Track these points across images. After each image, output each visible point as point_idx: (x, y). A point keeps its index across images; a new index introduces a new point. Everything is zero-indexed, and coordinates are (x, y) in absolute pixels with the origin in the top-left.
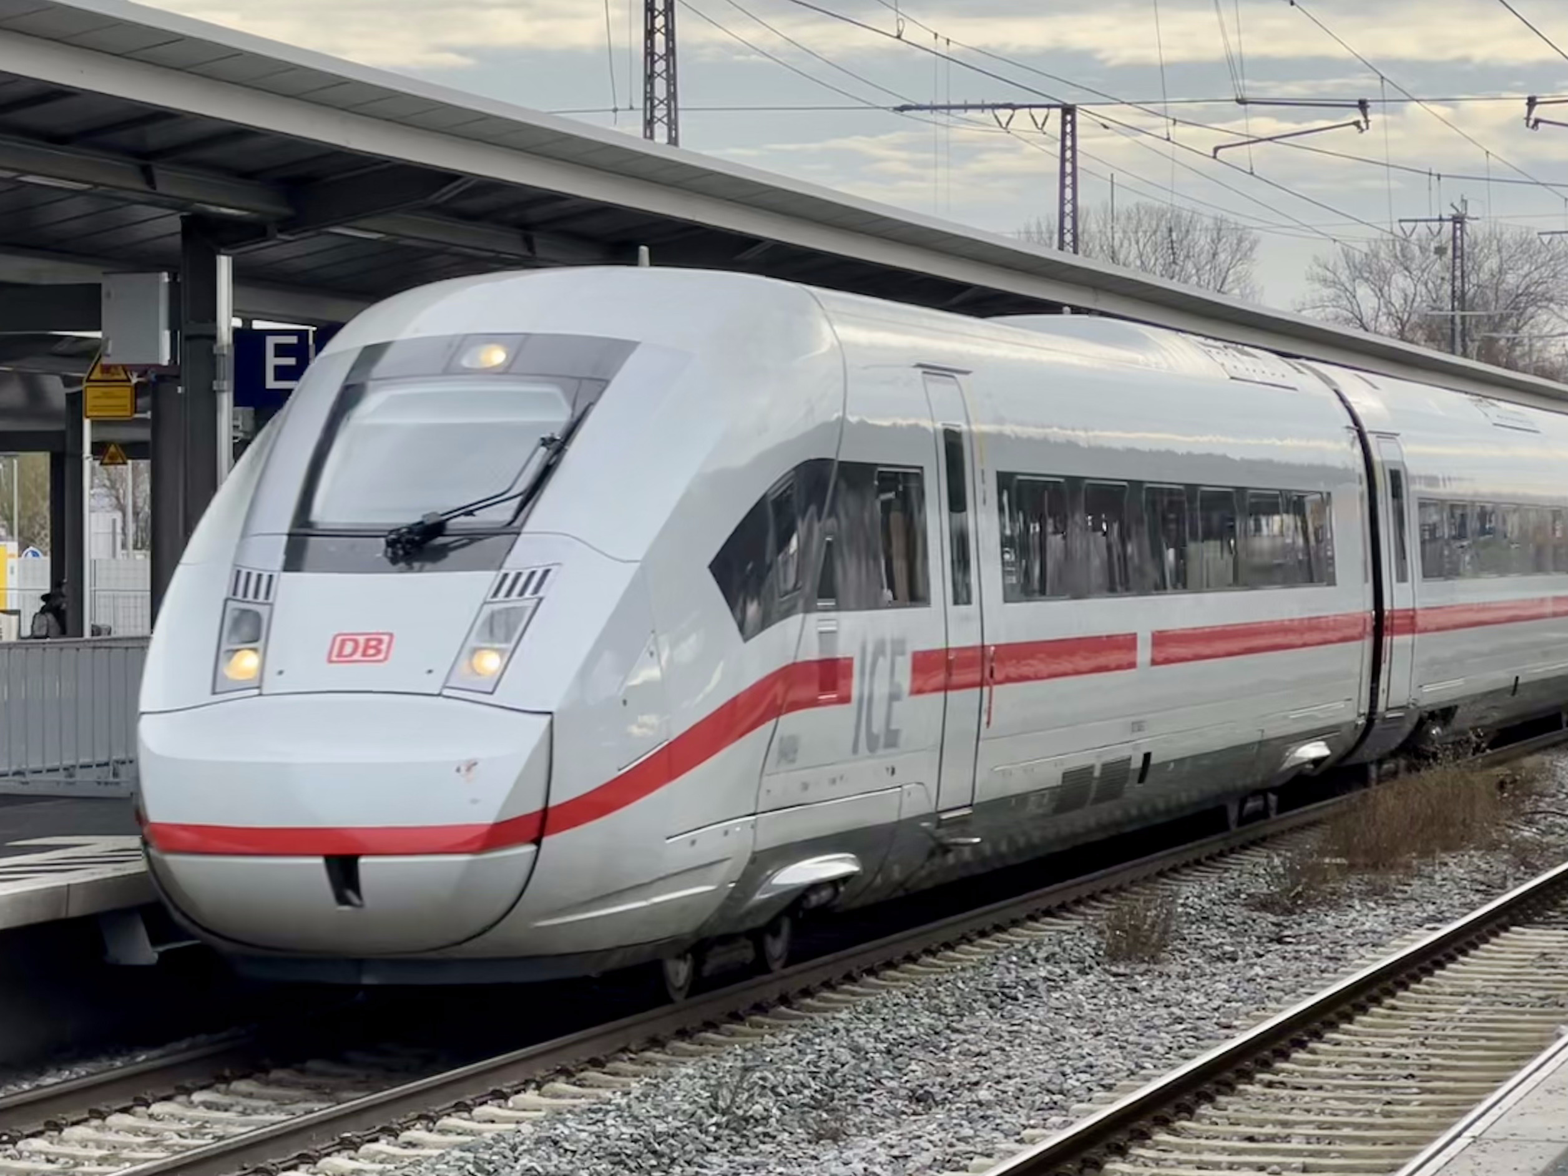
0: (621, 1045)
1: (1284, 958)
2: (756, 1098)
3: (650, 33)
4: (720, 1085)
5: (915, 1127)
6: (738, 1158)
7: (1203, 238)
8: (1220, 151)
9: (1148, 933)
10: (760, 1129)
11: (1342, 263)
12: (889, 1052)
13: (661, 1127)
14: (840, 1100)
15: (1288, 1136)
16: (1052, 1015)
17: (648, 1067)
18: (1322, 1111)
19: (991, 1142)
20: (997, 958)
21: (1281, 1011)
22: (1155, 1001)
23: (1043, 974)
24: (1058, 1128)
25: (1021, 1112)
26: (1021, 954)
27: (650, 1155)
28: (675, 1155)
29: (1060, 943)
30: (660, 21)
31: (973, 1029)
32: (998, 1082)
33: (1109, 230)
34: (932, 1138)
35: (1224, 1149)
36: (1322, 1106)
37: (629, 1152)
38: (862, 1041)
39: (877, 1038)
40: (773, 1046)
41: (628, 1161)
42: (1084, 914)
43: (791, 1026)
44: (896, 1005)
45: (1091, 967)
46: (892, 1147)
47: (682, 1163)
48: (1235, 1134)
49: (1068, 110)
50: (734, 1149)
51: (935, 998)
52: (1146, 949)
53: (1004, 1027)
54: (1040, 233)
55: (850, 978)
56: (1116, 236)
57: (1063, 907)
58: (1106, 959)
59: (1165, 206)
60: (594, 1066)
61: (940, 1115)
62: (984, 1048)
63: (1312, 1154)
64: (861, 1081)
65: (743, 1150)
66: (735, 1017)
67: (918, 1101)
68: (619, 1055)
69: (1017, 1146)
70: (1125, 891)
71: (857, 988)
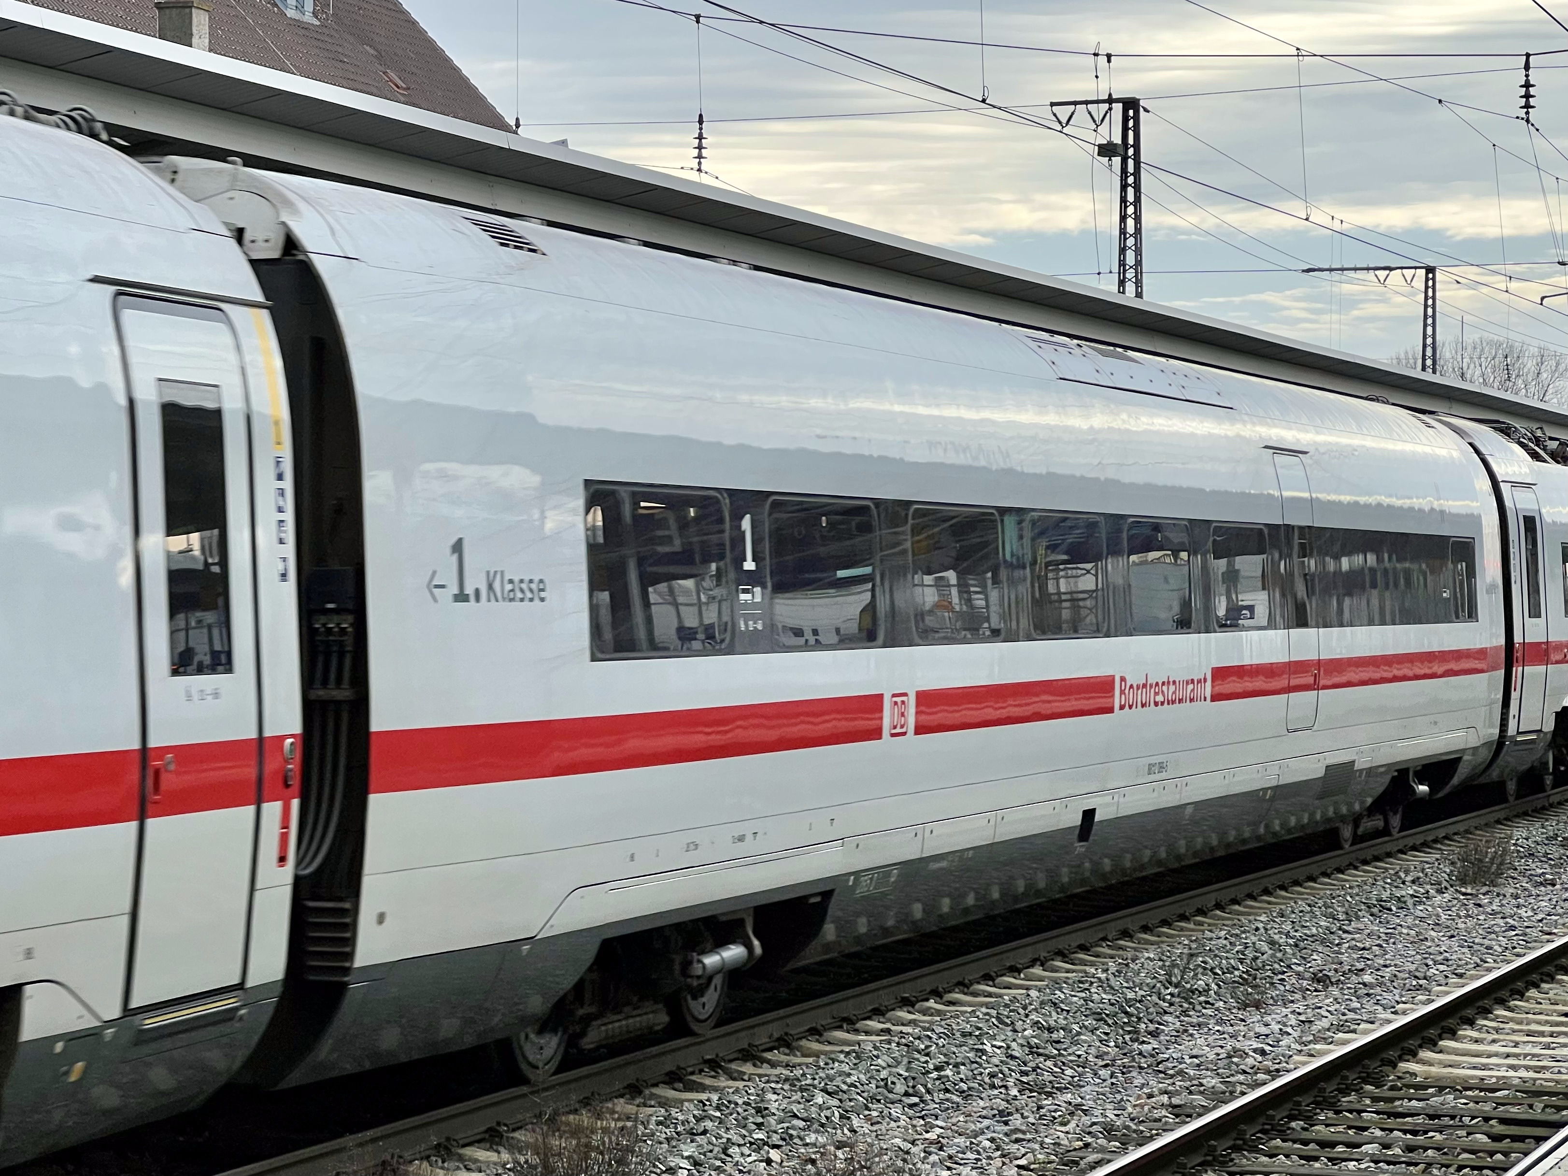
0: (1101, 936)
2: (1200, 976)
3: (1123, 218)
4: (1174, 965)
5: (1316, 1000)
6: (1186, 1019)
7: (1530, 361)
8: (1545, 299)
9: (1489, 865)
10: (1202, 999)
12: (1296, 946)
13: (1130, 995)
14: (1261, 979)
16: (1417, 922)
17: (1121, 952)
19: (1374, 1012)
20: (1375, 880)
22: (1494, 913)
23: (1411, 892)
24: (1424, 1004)
25: (1395, 991)
26: (1394, 878)
27: (1123, 1015)
28: (1141, 1015)
29: (1423, 870)
30: (1130, 210)
31: (1359, 931)
32: (1378, 970)
33: (1459, 357)
34: (1329, 1009)
35: (1547, 1022)
37: (1107, 1012)
38: (1276, 937)
39: (1287, 935)
40: (1211, 939)
41: (1107, 1019)
42: (1440, 849)
43: (1224, 925)
44: (1301, 912)
45: (1446, 888)
46: (1299, 1014)
48: (1555, 1011)
49: (1430, 270)
50: (1185, 1013)
51: (1330, 907)
52: (1487, 876)
53: (1382, 930)
54: (1407, 359)
55: (1267, 892)
56: (1464, 360)
57: (1425, 844)
58: (1458, 883)
59: (1501, 339)
60: (1082, 949)
61: (1335, 991)
62: (1367, 945)
64: (1276, 966)
65: (1191, 1013)
66: (1183, 918)
67: (1319, 981)
68: (1100, 942)
69: (1393, 1016)
70: (1471, 833)
71: (1272, 899)
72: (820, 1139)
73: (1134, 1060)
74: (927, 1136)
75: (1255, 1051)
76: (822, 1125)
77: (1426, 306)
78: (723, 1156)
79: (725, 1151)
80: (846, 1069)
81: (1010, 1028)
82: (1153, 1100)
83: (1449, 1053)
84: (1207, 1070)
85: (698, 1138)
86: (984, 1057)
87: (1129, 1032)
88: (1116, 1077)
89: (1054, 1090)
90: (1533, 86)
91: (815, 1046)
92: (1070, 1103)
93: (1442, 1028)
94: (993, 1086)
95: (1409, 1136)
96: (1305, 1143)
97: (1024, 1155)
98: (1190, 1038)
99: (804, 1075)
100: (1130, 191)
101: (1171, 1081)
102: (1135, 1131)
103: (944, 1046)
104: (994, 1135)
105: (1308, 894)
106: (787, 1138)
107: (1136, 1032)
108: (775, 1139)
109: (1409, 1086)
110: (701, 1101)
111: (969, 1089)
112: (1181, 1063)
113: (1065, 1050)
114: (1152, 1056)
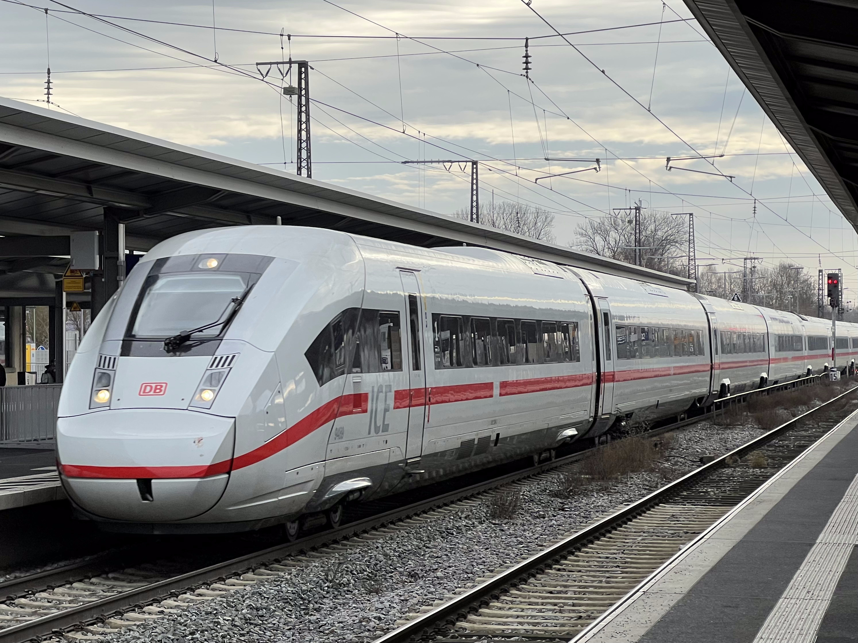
0: (288, 554)
1: (565, 517)
2: (344, 575)
3: (300, 131)
4: (329, 570)
5: (410, 588)
6: (336, 600)
7: (531, 216)
8: (538, 180)
9: (508, 507)
11: (589, 227)
12: (399, 556)
13: (304, 588)
14: (379, 576)
15: (567, 591)
16: (468, 541)
17: (299, 563)
18: (581, 581)
19: (442, 594)
20: (445, 517)
21: (563, 539)
22: (511, 535)
23: (464, 524)
24: (471, 588)
25: (455, 581)
26: (455, 516)
27: (300, 599)
28: (310, 599)
29: (471, 511)
30: (304, 126)
31: (435, 547)
32: (445, 569)
33: (492, 213)
34: (418, 592)
35: (540, 597)
36: (580, 578)
37: (291, 598)
38: (388, 552)
39: (395, 550)
40: (351, 554)
41: (290, 602)
42: (481, 499)
43: (358, 545)
44: (402, 537)
45: (484, 521)
46: (401, 596)
47: (313, 603)
48: (545, 590)
49: (474, 163)
50: (335, 597)
51: (419, 534)
52: (507, 513)
53: (448, 546)
54: (463, 214)
55: (383, 526)
56: (495, 215)
57: (472, 496)
58: (491, 517)
59: (515, 203)
60: (276, 562)
61: (421, 582)
62: (439, 555)
63: (576, 599)
64: (388, 568)
65: (339, 597)
66: (336, 542)
67: (412, 577)
68: (287, 558)
69: (453, 596)
70: (498, 489)
71: (386, 530)
73: (306, 625)
75: (375, 618)
77: (472, 184)
80: (137, 634)
81: (234, 609)
83: (485, 616)
84: (348, 630)
86: (219, 626)
87: (304, 609)
88: (296, 636)
90: (530, 57)
91: (119, 622)
93: (481, 602)
98: (338, 612)
99: (112, 639)
100: (303, 115)
101: (327, 637)
103: (195, 620)
105: (406, 526)
107: (307, 609)
109: (462, 636)
112: (333, 626)
113: (266, 620)
114: (317, 623)
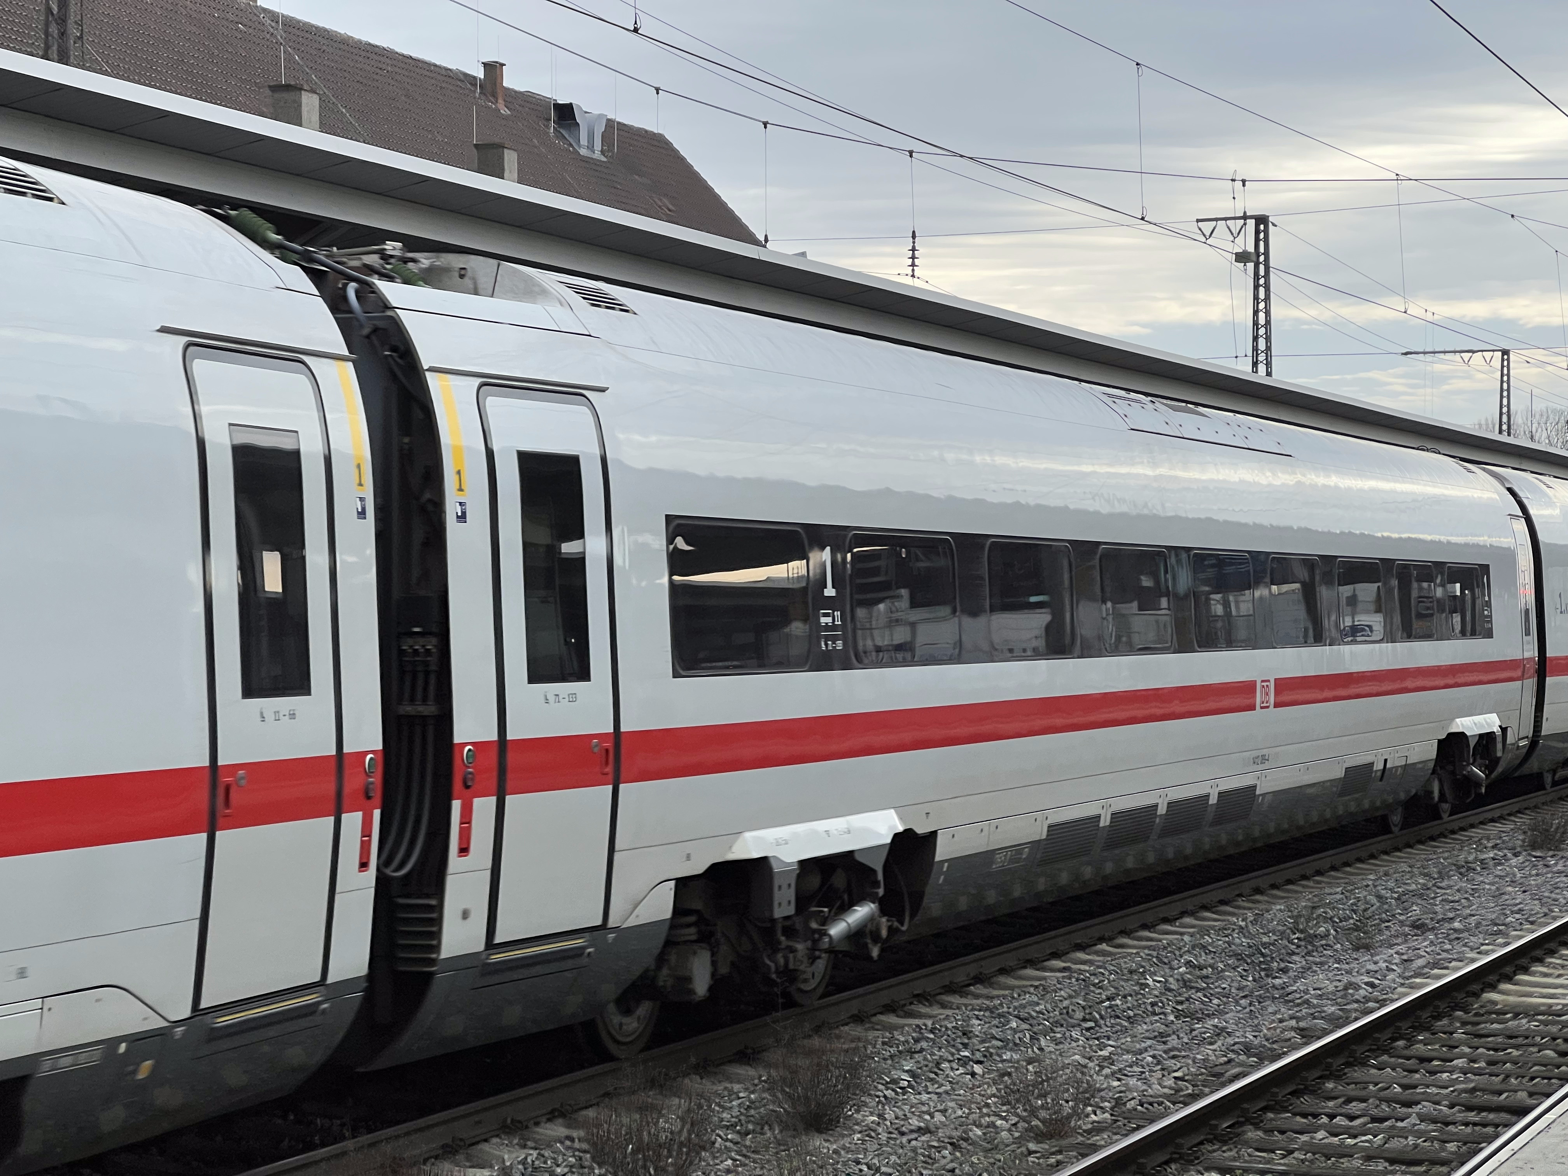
0: (1240, 892)
2: (1321, 924)
3: (1256, 312)
4: (1299, 916)
5: (1416, 943)
6: (1311, 958)
9: (1554, 833)
10: (1324, 942)
12: (1399, 899)
13: (1265, 939)
14: (1371, 926)
16: (1497, 879)
17: (1257, 905)
19: (1463, 952)
20: (1463, 846)
22: (1559, 873)
23: (1492, 855)
24: (1503, 946)
25: (1481, 936)
26: (1478, 844)
27: (1259, 956)
28: (1274, 955)
29: (1501, 838)
30: (1262, 306)
31: (1450, 887)
32: (1466, 918)
33: (1530, 423)
34: (1426, 950)
37: (1247, 953)
38: (1383, 892)
39: (1392, 890)
40: (1330, 894)
41: (1246, 958)
42: (1514, 821)
43: (1340, 883)
44: (1403, 872)
45: (1520, 852)
46: (1403, 954)
47: (1278, 960)
49: (1505, 352)
50: (1309, 953)
51: (1426, 868)
52: (1553, 842)
53: (1469, 886)
54: (1487, 424)
55: (1373, 856)
56: (1534, 425)
57: (1501, 817)
58: (1529, 848)
60: (1225, 903)
61: (1431, 936)
62: (1457, 898)
64: (1383, 915)
65: (1314, 954)
66: (1305, 877)
67: (1418, 928)
68: (1240, 897)
69: (1478, 956)
70: (1539, 808)
71: (1378, 862)
72: (1014, 1055)
73: (1268, 991)
74: (1101, 1053)
75: (1366, 984)
76: (1016, 1044)
77: (1502, 382)
78: (936, 1070)
79: (938, 1064)
80: (1036, 999)
81: (1167, 966)
82: (1284, 1024)
83: (1524, 985)
84: (1328, 999)
85: (916, 1056)
86: (1147, 990)
87: (1264, 969)
88: (1254, 1006)
89: (1204, 1016)
91: (1010, 981)
92: (1216, 1027)
93: (1518, 965)
94: (1154, 1014)
95: (1492, 1052)
96: (1408, 1059)
97: (1179, 1069)
98: (1313, 974)
99: (1001, 1004)
100: (1262, 291)
101: (1299, 1008)
102: (1269, 1049)
103: (1114, 981)
104: (1155, 1052)
105: (1407, 857)
106: (988, 1055)
107: (1270, 969)
108: (978, 1056)
109: (1491, 1012)
110: (918, 1026)
111: (1135, 1015)
112: (1307, 994)
113: (1212, 983)
114: (1283, 988)
